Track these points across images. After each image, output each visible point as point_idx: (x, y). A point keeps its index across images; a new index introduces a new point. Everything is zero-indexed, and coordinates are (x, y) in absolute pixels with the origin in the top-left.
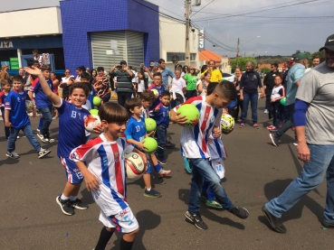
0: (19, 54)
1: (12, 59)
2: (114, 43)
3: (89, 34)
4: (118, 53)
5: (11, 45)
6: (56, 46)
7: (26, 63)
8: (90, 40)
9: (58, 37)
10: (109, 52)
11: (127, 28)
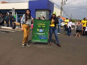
0: (16, 14)
7: (18, 16)
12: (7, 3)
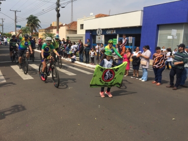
0: (118, 37)
1: (114, 39)
2: (174, 32)
3: (158, 26)
4: (176, 38)
5: (115, 32)
6: (137, 33)
8: (158, 29)
9: (140, 27)
10: (170, 37)
11: (186, 22)
12: (106, 16)
